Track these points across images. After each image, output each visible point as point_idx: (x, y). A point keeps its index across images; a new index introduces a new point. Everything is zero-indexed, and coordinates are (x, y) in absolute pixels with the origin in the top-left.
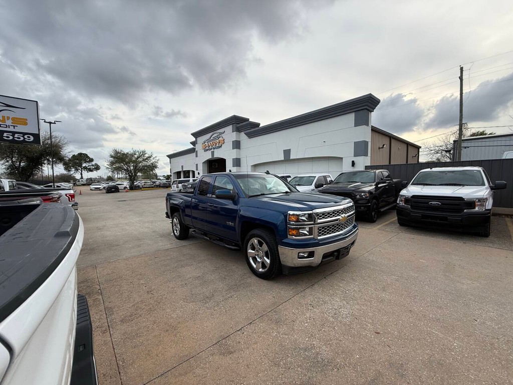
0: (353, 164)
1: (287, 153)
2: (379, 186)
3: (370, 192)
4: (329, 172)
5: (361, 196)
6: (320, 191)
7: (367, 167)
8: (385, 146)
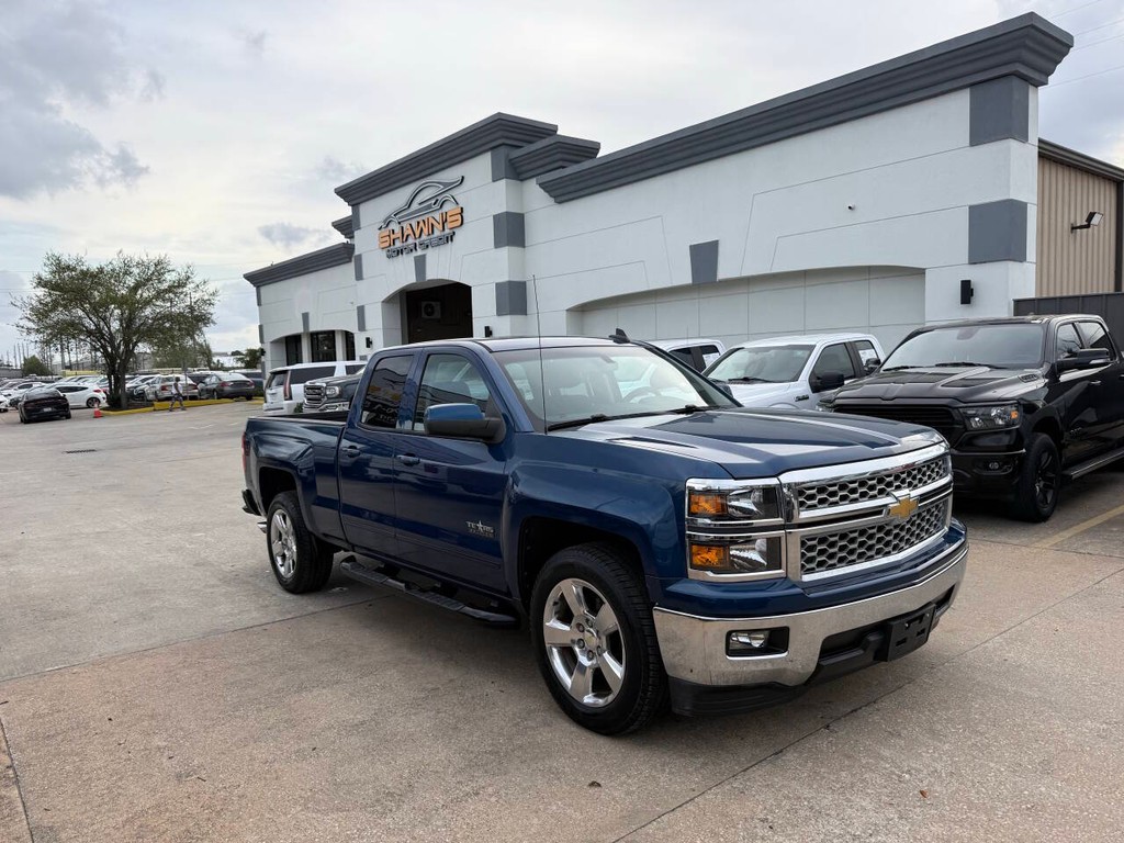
0: (967, 292)
1: (705, 256)
2: (1064, 378)
3: (1025, 405)
4: (869, 328)
5: (987, 418)
6: (830, 401)
7: (1022, 306)
8: (1095, 220)
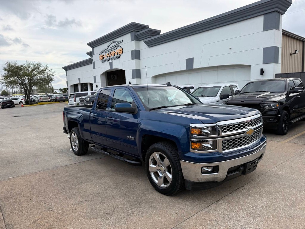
0: (262, 72)
1: (190, 62)
2: (290, 95)
3: (280, 103)
4: (235, 82)
5: (270, 106)
6: (226, 102)
7: (277, 76)
8: (297, 52)
